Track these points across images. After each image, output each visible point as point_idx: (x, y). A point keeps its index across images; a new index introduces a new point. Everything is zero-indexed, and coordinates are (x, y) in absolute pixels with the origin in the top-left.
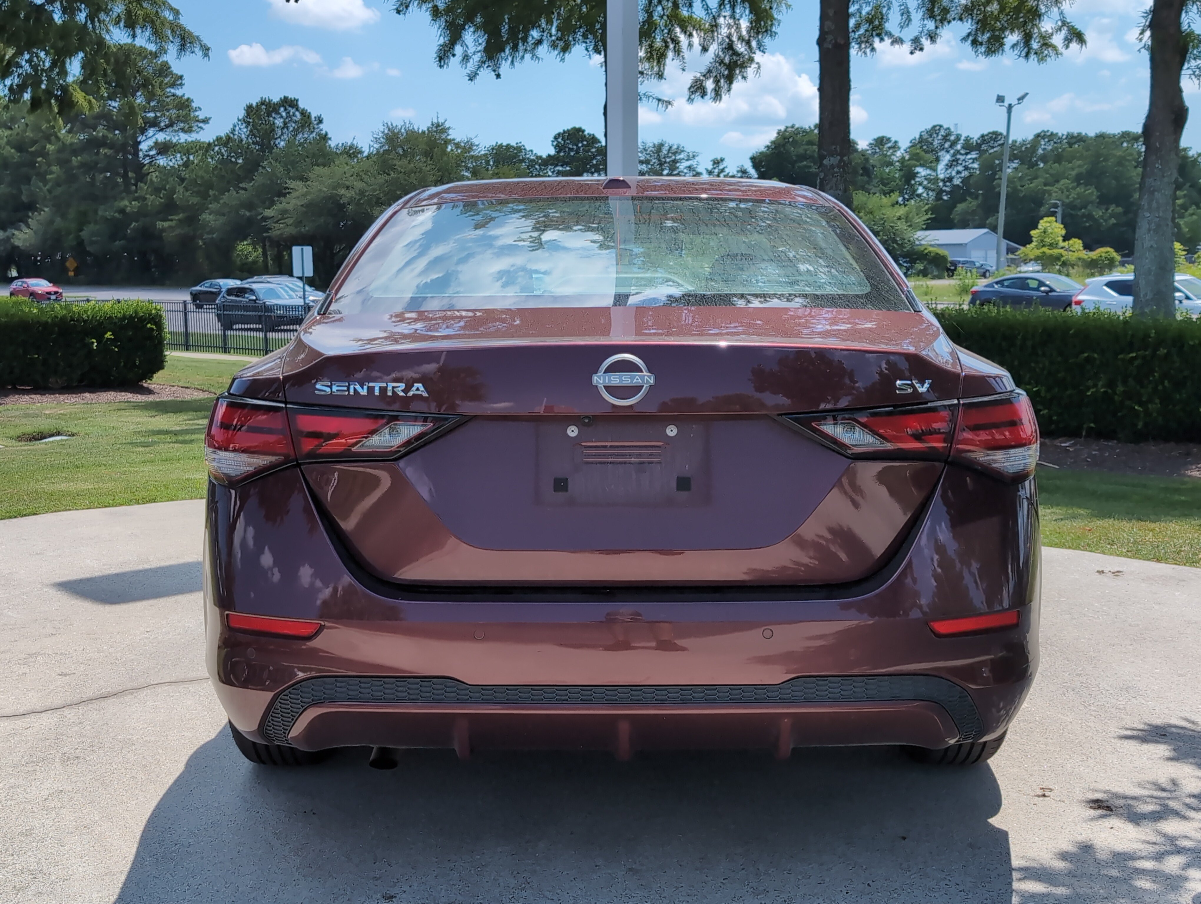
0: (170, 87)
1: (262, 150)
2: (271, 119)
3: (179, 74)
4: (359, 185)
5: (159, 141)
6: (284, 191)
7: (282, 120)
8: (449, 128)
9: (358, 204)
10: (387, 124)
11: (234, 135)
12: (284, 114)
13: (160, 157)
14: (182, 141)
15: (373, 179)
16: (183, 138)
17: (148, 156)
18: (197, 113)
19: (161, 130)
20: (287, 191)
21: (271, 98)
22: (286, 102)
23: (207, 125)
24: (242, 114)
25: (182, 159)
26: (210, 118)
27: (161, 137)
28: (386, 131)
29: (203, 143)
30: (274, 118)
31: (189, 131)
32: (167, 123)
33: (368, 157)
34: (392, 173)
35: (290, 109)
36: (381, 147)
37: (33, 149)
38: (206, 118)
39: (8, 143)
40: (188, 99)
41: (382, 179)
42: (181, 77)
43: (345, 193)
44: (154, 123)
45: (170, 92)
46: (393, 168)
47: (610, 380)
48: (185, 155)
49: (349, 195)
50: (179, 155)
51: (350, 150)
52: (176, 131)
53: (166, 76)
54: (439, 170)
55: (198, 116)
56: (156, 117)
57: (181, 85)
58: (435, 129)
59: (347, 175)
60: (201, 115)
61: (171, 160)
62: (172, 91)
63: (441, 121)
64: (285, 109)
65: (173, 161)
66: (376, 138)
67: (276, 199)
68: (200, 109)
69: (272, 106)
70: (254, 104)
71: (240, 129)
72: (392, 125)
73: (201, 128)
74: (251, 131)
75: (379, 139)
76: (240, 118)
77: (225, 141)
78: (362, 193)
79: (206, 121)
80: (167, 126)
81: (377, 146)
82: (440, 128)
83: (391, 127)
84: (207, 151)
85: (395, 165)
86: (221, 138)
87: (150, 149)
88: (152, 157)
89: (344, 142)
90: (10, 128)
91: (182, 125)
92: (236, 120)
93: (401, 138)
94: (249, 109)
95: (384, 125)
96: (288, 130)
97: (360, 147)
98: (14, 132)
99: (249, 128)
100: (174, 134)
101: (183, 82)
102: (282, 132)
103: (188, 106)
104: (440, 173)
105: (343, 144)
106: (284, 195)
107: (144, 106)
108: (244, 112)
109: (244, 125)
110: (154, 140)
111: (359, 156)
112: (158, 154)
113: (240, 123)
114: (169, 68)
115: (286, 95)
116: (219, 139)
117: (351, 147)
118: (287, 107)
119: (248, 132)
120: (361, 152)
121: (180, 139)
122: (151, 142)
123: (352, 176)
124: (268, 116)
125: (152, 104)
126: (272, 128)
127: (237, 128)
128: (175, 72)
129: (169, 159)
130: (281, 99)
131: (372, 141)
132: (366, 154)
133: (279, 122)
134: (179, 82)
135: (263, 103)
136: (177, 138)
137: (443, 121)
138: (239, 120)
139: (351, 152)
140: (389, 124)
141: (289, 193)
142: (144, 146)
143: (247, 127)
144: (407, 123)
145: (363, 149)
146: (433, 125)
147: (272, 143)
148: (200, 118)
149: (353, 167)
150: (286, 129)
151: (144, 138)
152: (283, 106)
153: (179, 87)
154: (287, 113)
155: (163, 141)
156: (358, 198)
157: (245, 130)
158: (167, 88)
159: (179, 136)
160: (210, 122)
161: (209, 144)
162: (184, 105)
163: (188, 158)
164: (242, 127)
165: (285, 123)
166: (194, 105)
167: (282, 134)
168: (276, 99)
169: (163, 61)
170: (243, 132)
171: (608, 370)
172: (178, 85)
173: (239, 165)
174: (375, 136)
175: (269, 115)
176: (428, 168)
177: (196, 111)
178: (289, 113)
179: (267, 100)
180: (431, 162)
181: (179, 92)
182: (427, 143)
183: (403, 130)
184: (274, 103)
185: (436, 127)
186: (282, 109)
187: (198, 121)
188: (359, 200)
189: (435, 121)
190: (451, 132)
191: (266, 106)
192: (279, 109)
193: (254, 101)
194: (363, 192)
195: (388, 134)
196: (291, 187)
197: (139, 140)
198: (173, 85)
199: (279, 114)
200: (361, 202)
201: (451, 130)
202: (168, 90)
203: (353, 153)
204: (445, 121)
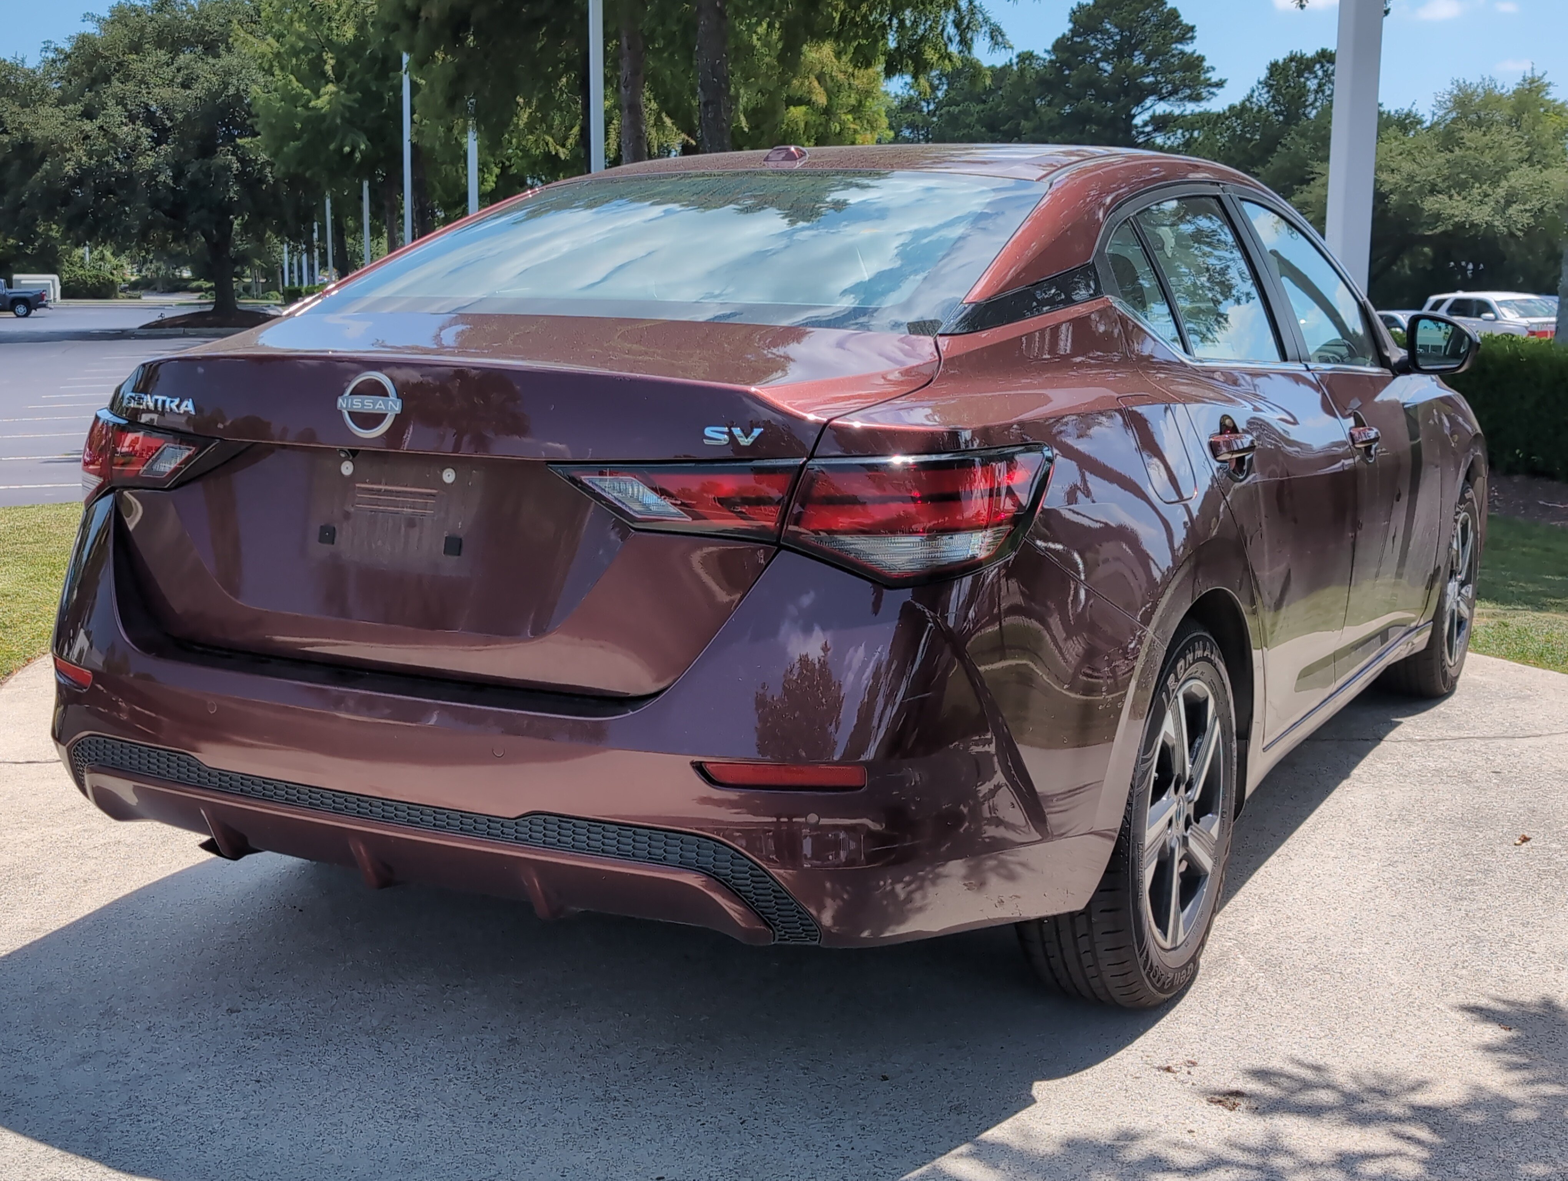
0: (1176, 42)
1: (1287, 122)
2: (1302, 80)
3: (1191, 24)
4: (1407, 167)
5: (1157, 113)
6: (1307, 177)
7: (1316, 81)
8: (1549, 84)
9: (1405, 194)
10: (1457, 81)
11: (1251, 103)
12: (1320, 73)
13: (1157, 134)
14: (1188, 112)
15: (1428, 158)
16: (1191, 108)
17: (1143, 132)
18: (1208, 75)
19: (1162, 99)
20: (1312, 176)
21: (1304, 52)
22: (1324, 57)
23: (1221, 90)
24: (1263, 74)
25: (1184, 136)
26: (1225, 81)
27: (1162, 108)
28: (1455, 92)
29: (1213, 114)
30: (1308, 79)
31: (1196, 98)
32: (1170, 89)
33: (1430, 128)
34: (1457, 148)
35: (1328, 65)
36: (1446, 114)
37: (1006, 127)
38: (1220, 80)
39: (979, 120)
40: (1198, 57)
41: (1441, 158)
42: (1192, 29)
43: (1387, 178)
44: (1154, 90)
45: (1176, 49)
46: (1460, 143)
47: (352, 404)
48: (1188, 130)
49: (1392, 181)
50: (1180, 131)
51: (1405, 119)
52: (1181, 100)
53: (1174, 28)
54: (1528, 144)
55: (1209, 79)
56: (1157, 83)
57: (1192, 38)
58: (1528, 87)
59: (1393, 154)
60: (1214, 77)
61: (1169, 138)
62: (1180, 46)
63: (1538, 73)
64: (1322, 67)
65: (1172, 138)
66: (1439, 102)
67: (1295, 187)
68: (1213, 69)
69: (1305, 62)
70: (1281, 61)
71: (1260, 95)
72: (1464, 82)
73: (1213, 93)
74: (1274, 97)
75: (1445, 103)
76: (1262, 79)
77: (1239, 112)
78: (1411, 178)
79: (1220, 84)
80: (1171, 94)
81: (1441, 113)
82: (1536, 84)
83: (1462, 85)
84: (1215, 124)
85: (1462, 138)
86: (1235, 107)
87: (1146, 124)
88: (1148, 134)
89: (1398, 108)
90: (984, 102)
91: (1188, 91)
92: (1256, 83)
93: (1477, 100)
94: (1274, 68)
95: (1453, 84)
96: (1323, 94)
97: (1420, 114)
98: (988, 106)
99: (1271, 94)
100: (1179, 103)
101: (1195, 34)
102: (1316, 97)
103: (1198, 66)
104: (1529, 148)
105: (1397, 111)
106: (1307, 182)
107: (1142, 69)
108: (1266, 71)
109: (1266, 89)
110: (1150, 112)
111: (1419, 127)
112: (1155, 130)
113: (1260, 86)
114: (1178, 16)
115: (1325, 47)
116: (1232, 108)
117: (1408, 115)
118: (1325, 63)
119: (1270, 99)
120: (1420, 122)
121: (1185, 110)
122: (1146, 116)
123: (1401, 154)
124: (1298, 76)
125: (1153, 65)
126: (1303, 91)
127: (1256, 94)
128: (1184, 22)
129: (1167, 136)
130: (1317, 52)
131: (1433, 106)
132: (1428, 124)
133: (1312, 84)
134: (1190, 35)
135: (1292, 59)
136: (1182, 109)
137: (1540, 75)
138: (1260, 83)
139: (1407, 121)
140: (1461, 81)
141: (1313, 179)
142: (1138, 121)
143: (1268, 92)
144: (1487, 79)
145: (1424, 119)
146: (1524, 80)
147: (1301, 111)
148: (1213, 80)
149: (1404, 143)
150: (1320, 94)
151: (1140, 110)
152: (1319, 62)
153: (1189, 42)
154: (1324, 71)
155: (1162, 113)
156: (1405, 184)
157: (1266, 96)
158: (1173, 43)
159: (1185, 106)
160: (1225, 85)
161: (1219, 115)
162: (1194, 64)
163: (1191, 135)
164: (1263, 91)
165: (1320, 85)
166: (1206, 64)
167: (1316, 100)
168: (1310, 53)
169: (1171, 9)
170: (1263, 97)
171: (354, 392)
172: (1188, 39)
173: (1254, 142)
174: (1439, 99)
175: (1300, 75)
176: (1511, 142)
177: (1208, 71)
178: (1327, 71)
179: (1299, 55)
180: (1517, 134)
181: (1188, 48)
182: (1512, 107)
183: (1480, 90)
184: (1307, 59)
185: (1530, 84)
186: (1318, 66)
187: (1210, 85)
188: (1406, 187)
189: (1529, 75)
190: (1551, 89)
191: (1297, 62)
192: (1314, 67)
193: (1281, 57)
194: (1413, 177)
195: (1456, 96)
196: (1317, 170)
197: (1133, 112)
198: (1182, 39)
199: (1315, 72)
200: (1409, 189)
201: (1551, 87)
202: (1174, 46)
203: (1411, 123)
204: (1544, 74)
